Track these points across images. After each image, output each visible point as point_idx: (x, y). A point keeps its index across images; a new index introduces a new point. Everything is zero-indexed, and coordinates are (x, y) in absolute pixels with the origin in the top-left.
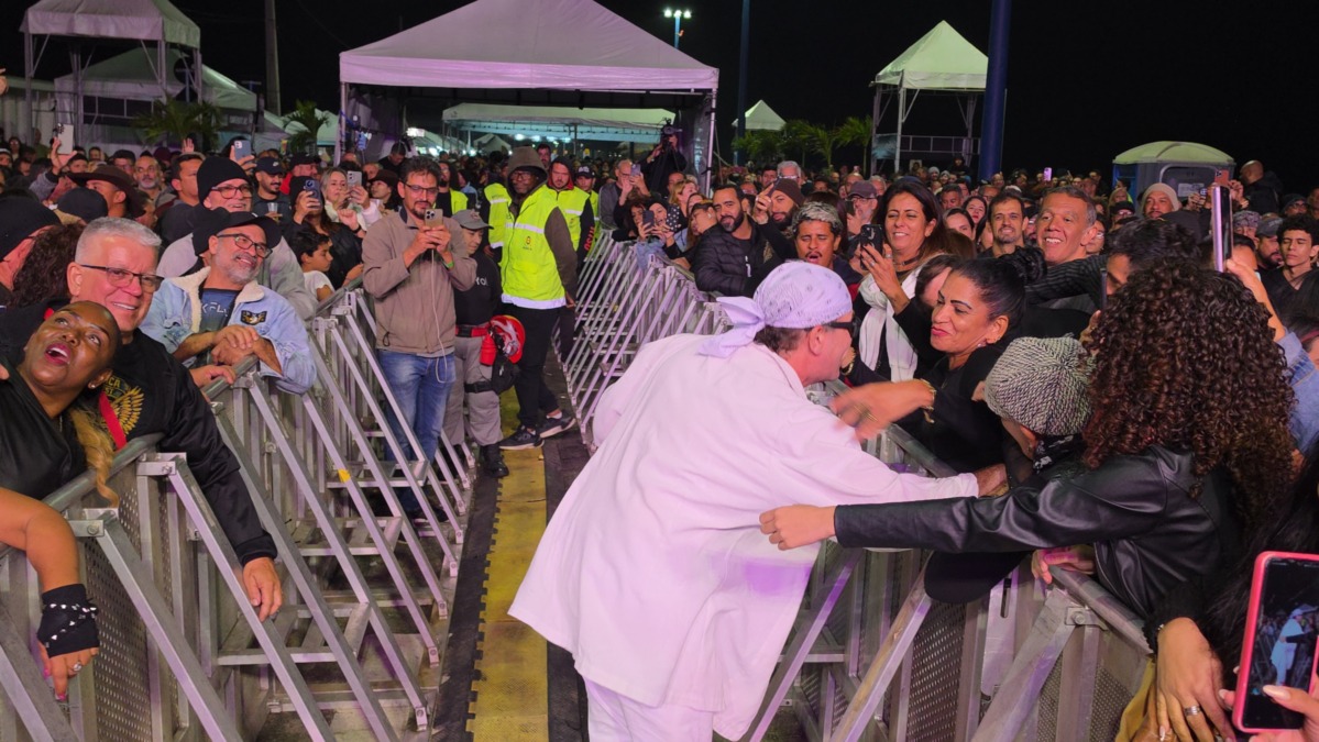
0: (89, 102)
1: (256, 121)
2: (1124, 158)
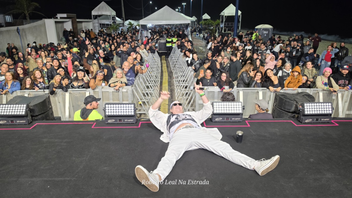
0: (100, 24)
1: (123, 25)
2: (256, 27)
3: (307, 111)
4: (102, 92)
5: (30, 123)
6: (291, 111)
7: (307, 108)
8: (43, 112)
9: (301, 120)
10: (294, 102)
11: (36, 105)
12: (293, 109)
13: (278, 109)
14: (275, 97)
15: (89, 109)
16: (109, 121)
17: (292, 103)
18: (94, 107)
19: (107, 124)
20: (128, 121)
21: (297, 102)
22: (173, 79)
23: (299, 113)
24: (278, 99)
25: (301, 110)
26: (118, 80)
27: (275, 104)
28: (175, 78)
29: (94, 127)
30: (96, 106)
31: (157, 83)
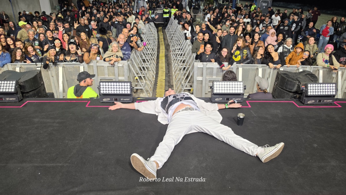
3: (311, 92)
4: (96, 67)
5: (21, 101)
6: (292, 91)
7: (311, 89)
8: (34, 88)
9: (304, 101)
10: (297, 82)
11: (27, 81)
12: (295, 89)
13: (279, 88)
14: (277, 76)
15: (82, 86)
16: (104, 100)
17: (295, 82)
18: (88, 84)
19: (102, 102)
20: (124, 100)
21: (299, 82)
22: (170, 52)
23: (301, 94)
24: (280, 78)
25: (304, 91)
26: (114, 54)
27: (276, 83)
28: (173, 51)
29: (88, 106)
30: (91, 83)
31: (154, 56)
